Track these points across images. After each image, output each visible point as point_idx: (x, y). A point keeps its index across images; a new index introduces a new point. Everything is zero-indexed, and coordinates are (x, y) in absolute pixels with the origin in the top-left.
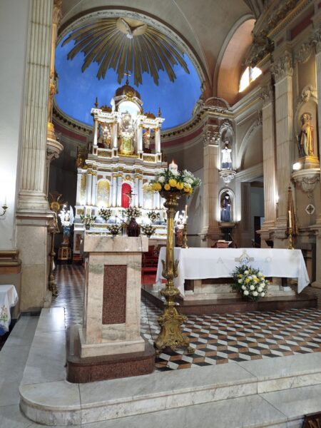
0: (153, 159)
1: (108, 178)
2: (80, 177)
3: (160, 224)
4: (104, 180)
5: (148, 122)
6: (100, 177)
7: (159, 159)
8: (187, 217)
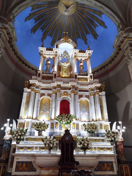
0: (86, 79)
1: (50, 95)
2: (25, 95)
3: (98, 136)
4: (46, 97)
5: (81, 55)
6: (43, 95)
7: (91, 78)
8: (124, 128)
